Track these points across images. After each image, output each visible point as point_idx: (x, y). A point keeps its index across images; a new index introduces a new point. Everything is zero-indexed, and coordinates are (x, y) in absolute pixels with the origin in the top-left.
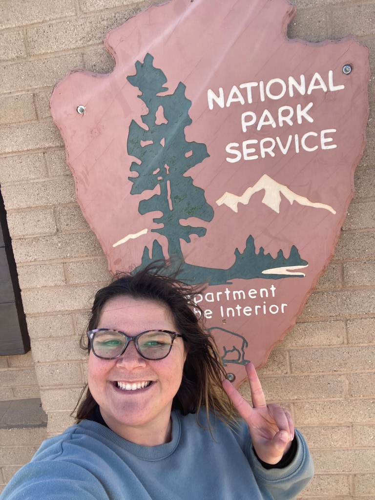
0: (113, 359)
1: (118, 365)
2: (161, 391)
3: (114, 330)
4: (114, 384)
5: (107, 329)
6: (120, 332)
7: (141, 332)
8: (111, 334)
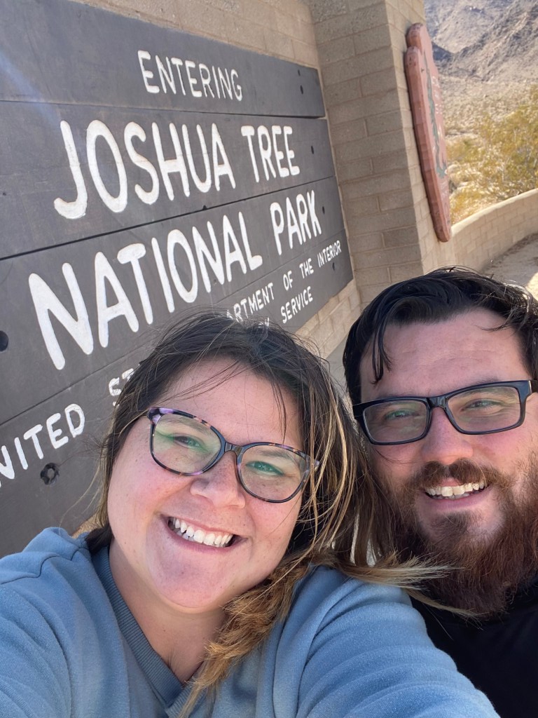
0: (185, 475)
1: (195, 491)
2: (250, 559)
3: (204, 422)
4: (166, 521)
5: (191, 417)
6: (213, 428)
7: (252, 441)
8: (195, 426)
